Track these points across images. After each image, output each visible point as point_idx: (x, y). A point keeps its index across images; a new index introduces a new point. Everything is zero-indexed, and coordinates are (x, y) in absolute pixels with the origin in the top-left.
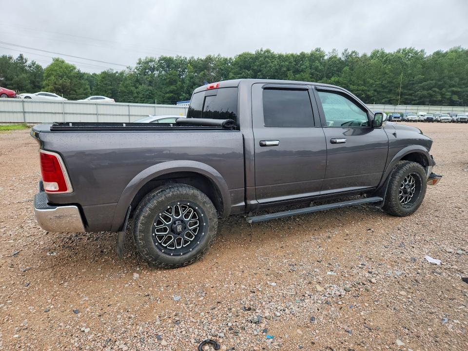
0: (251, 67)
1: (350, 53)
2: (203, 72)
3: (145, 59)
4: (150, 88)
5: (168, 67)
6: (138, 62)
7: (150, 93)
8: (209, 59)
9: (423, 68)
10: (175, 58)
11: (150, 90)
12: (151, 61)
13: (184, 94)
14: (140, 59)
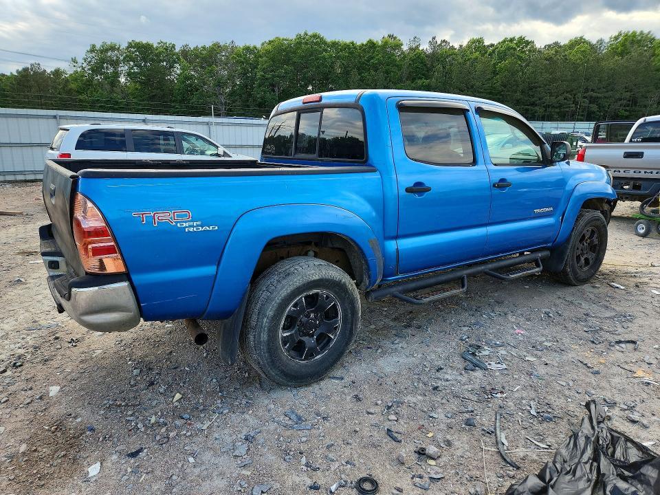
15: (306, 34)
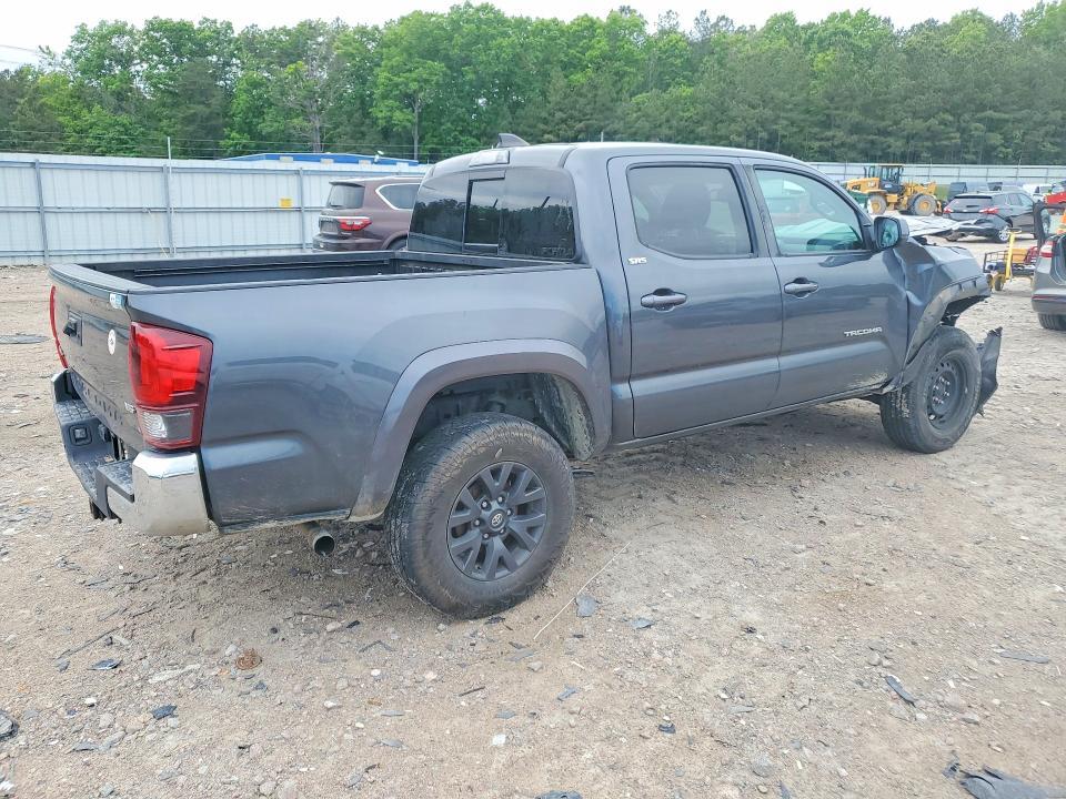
0: (438, 51)
1: (713, 21)
2: (293, 66)
3: (96, 24)
4: (123, 118)
5: (177, 50)
6: (74, 32)
7: (121, 133)
8: (309, 30)
9: (910, 60)
10: (196, 26)
11: (124, 125)
12: (120, 30)
13: (234, 134)
14: (83, 28)
15: (468, 5)
